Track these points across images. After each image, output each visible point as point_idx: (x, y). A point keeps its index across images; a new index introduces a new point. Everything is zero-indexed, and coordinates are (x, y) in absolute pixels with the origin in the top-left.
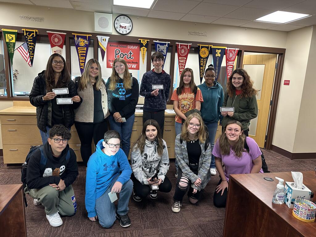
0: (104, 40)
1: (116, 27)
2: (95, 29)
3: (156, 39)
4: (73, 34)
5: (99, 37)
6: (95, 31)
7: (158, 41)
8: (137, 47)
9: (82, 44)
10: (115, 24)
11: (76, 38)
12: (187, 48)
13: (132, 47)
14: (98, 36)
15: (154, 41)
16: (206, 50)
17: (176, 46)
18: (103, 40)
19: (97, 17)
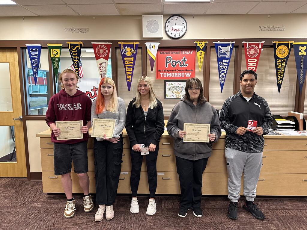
0: (154, 47)
1: (167, 31)
2: (143, 35)
3: (217, 40)
4: (119, 43)
5: (148, 44)
6: (143, 37)
7: (219, 42)
8: (192, 52)
9: (129, 54)
10: (166, 27)
11: (122, 48)
12: (259, 47)
13: (186, 53)
14: (146, 43)
15: (214, 42)
16: (284, 48)
17: (243, 46)
18: (152, 47)
19: (146, 21)
